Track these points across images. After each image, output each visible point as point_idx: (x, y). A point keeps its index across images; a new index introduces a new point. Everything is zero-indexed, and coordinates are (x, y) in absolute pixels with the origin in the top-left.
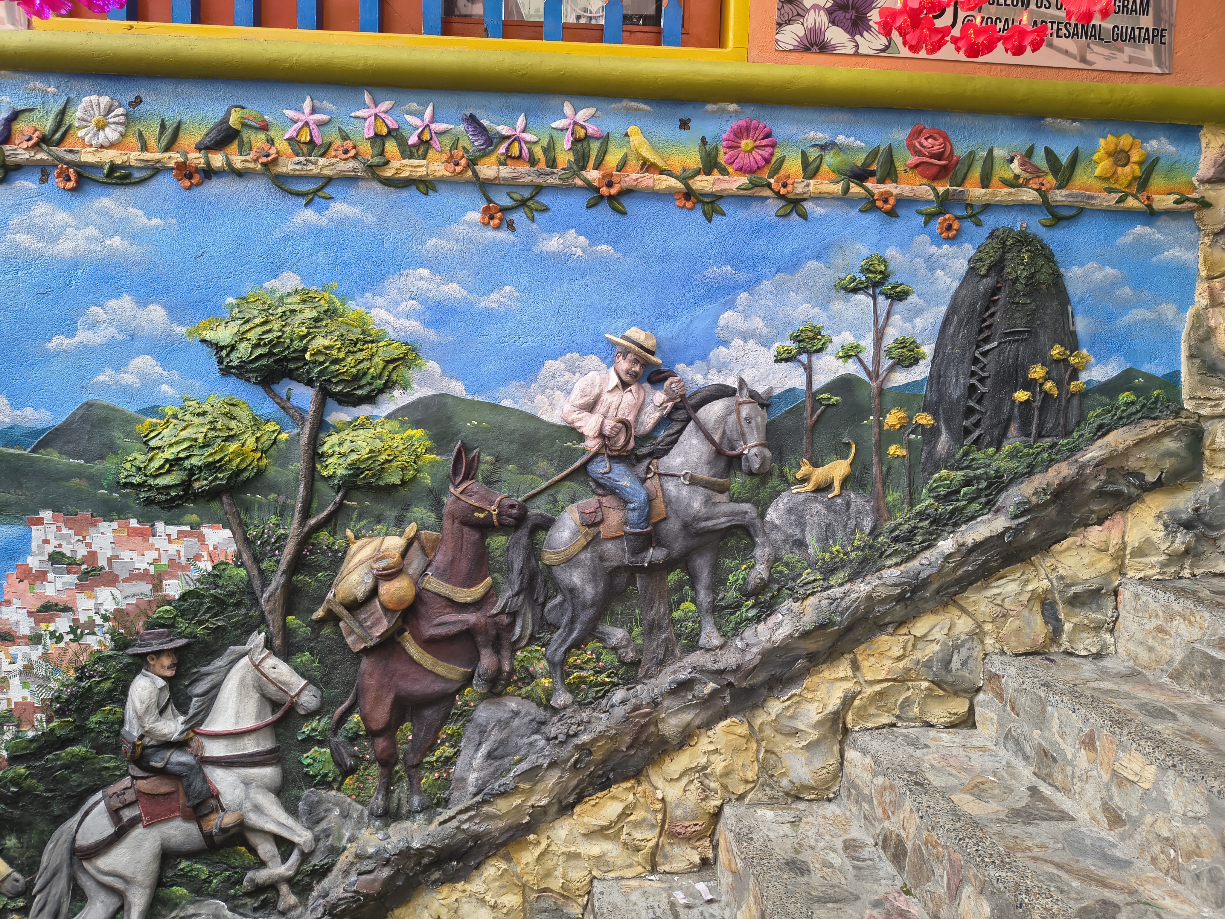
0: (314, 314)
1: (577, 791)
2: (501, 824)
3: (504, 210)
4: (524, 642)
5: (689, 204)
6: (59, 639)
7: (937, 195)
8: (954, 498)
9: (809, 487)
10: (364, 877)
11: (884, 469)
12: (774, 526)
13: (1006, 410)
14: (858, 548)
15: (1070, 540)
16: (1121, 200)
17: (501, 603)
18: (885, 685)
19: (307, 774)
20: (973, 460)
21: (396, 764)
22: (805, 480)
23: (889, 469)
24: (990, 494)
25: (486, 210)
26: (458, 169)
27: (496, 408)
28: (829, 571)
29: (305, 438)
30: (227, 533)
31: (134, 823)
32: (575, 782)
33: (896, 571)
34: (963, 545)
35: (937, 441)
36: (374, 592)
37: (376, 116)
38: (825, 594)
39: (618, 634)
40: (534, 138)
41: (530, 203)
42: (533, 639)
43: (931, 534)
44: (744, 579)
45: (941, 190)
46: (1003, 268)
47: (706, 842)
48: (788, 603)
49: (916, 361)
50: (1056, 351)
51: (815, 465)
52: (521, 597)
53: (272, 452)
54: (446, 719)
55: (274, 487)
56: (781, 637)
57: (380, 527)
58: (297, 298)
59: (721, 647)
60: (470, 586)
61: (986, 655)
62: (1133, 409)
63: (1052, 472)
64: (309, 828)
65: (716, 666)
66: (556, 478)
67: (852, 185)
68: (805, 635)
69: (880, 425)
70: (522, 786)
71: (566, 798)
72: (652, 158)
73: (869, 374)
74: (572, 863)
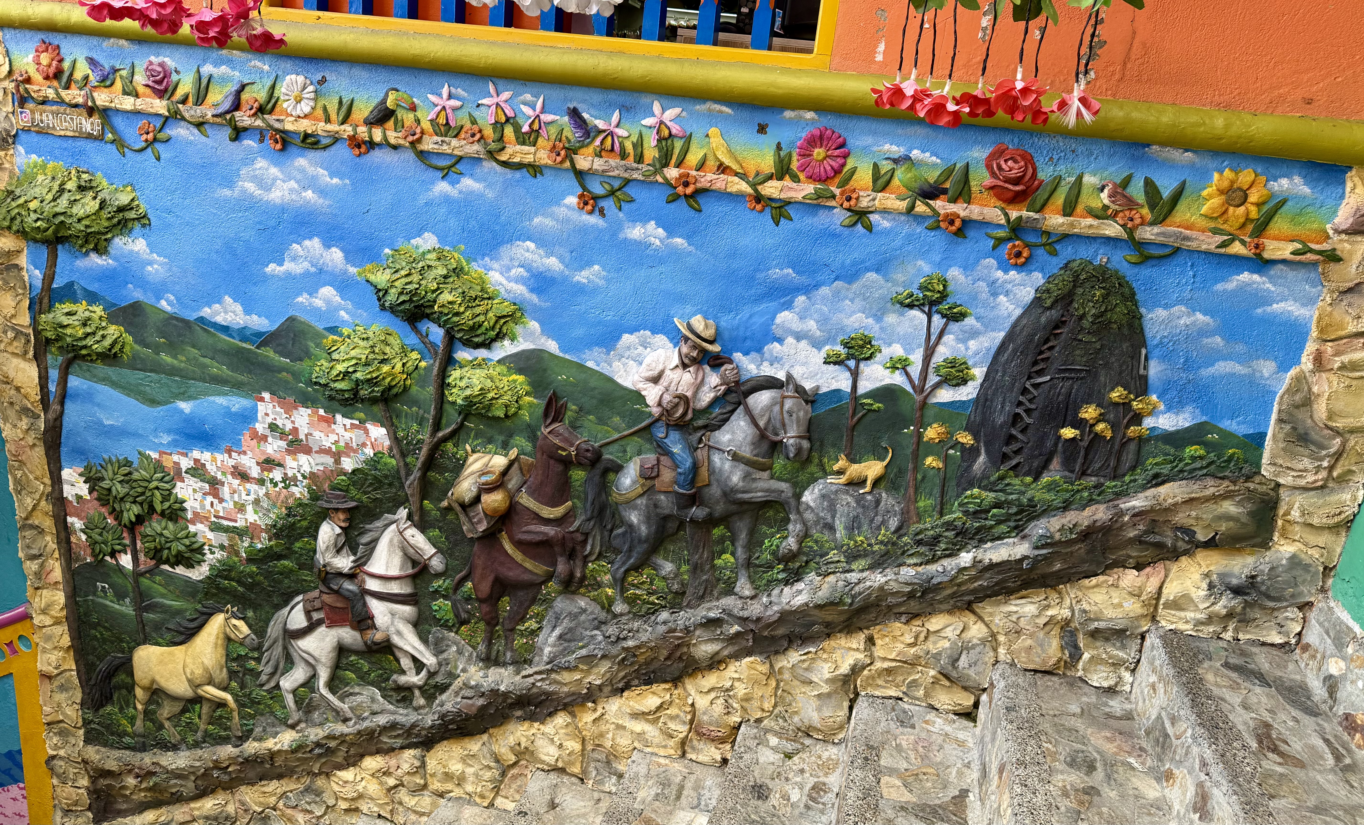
0: (445, 271)
1: (625, 681)
2: (566, 689)
3: (596, 198)
5: (759, 207)
6: (276, 485)
7: (1008, 221)
8: (984, 516)
9: (843, 479)
10: (466, 701)
11: (919, 477)
12: (808, 507)
13: (1049, 444)
14: (882, 542)
15: (1101, 578)
16: (1224, 245)
17: (577, 524)
18: (894, 664)
19: (435, 617)
20: (1008, 485)
21: (497, 624)
22: (840, 472)
23: (924, 478)
24: (1020, 520)
25: (581, 197)
26: (559, 159)
27: (581, 367)
28: (853, 556)
29: (436, 369)
30: (383, 431)
31: (319, 623)
32: (622, 674)
33: (912, 572)
34: (980, 562)
35: (975, 461)
36: (477, 500)
37: (497, 104)
38: (843, 576)
39: (668, 567)
40: (625, 134)
41: (618, 193)
42: (600, 556)
43: (955, 545)
44: (778, 546)
45: (1014, 215)
46: (1071, 302)
47: (728, 747)
48: (812, 576)
49: (964, 381)
50: (1116, 394)
51: (853, 461)
52: (592, 523)
53: (415, 375)
54: (533, 601)
55: (415, 402)
56: (798, 603)
57: (490, 446)
58: (433, 256)
59: (752, 598)
60: (553, 506)
61: (997, 662)
62: (1198, 464)
63: (1088, 512)
65: (741, 614)
66: (626, 433)
67: (918, 203)
68: (819, 607)
69: (920, 436)
70: (581, 666)
71: (617, 683)
72: (727, 161)
73: (914, 387)
74: (621, 732)
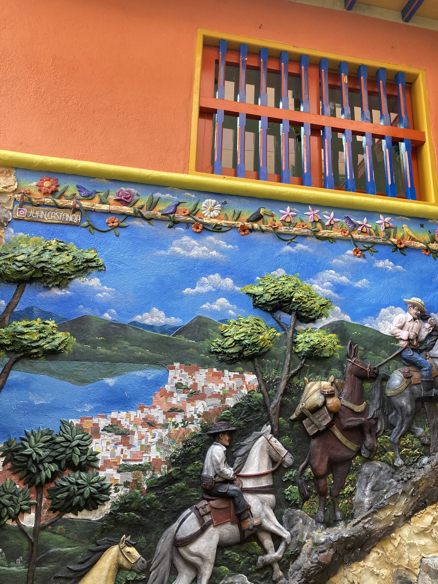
1: (412, 509)
2: (381, 525)
3: (362, 250)
4: (381, 433)
5: (427, 253)
6: (177, 426)
10: (322, 554)
19: (287, 500)
21: (327, 495)
25: (355, 250)
26: (346, 234)
27: (363, 327)
30: (254, 377)
32: (412, 504)
36: (325, 403)
37: (314, 214)
39: (420, 431)
40: (371, 226)
41: (371, 249)
42: (385, 432)
52: (380, 411)
53: (274, 340)
55: (274, 357)
57: (318, 377)
58: (284, 279)
60: (359, 404)
64: (288, 530)
66: (390, 358)
70: (390, 504)
71: (408, 512)
72: (414, 236)
74: (412, 550)
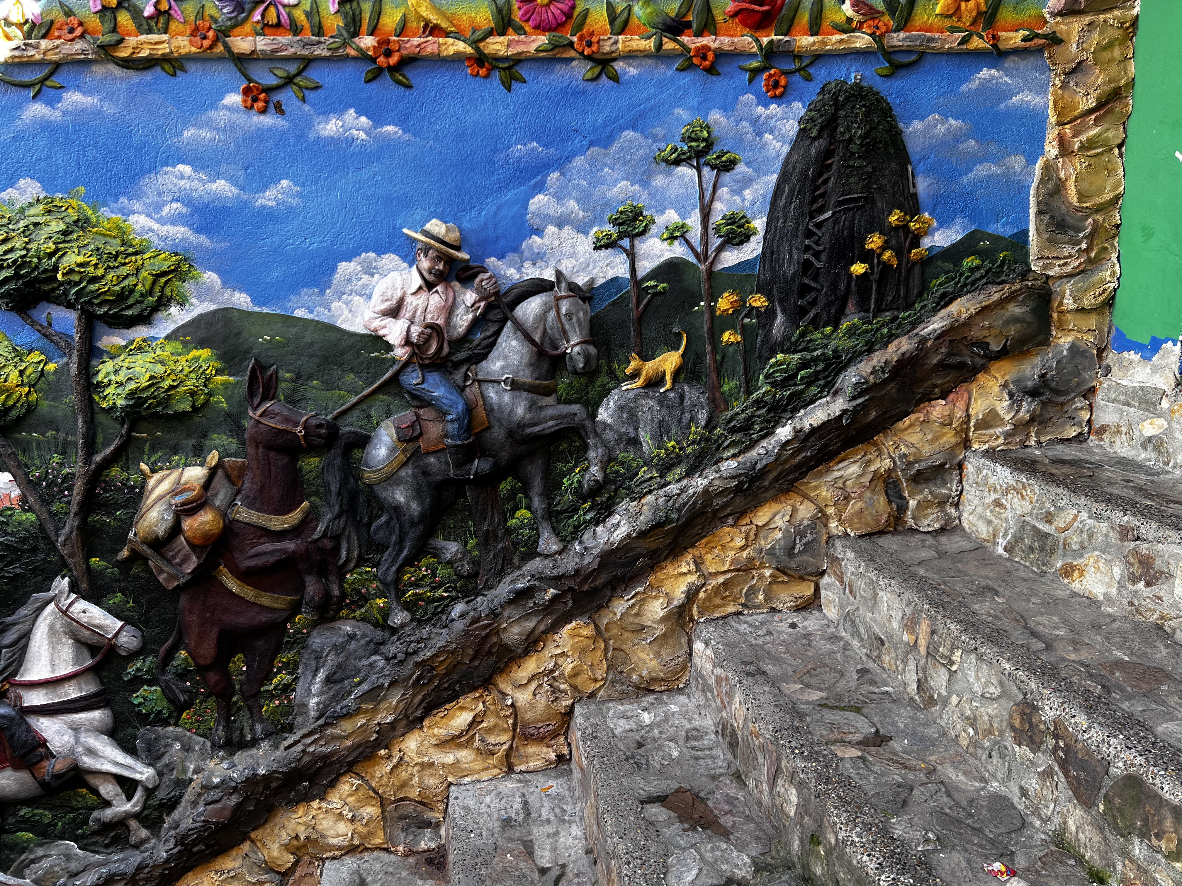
0: (62, 226)
1: (424, 705)
2: (348, 743)
3: (269, 90)
4: (352, 565)
5: (483, 72)
7: (760, 47)
8: (792, 382)
9: (639, 382)
10: (211, 806)
11: (719, 358)
12: (606, 425)
13: (842, 286)
14: (694, 442)
15: (913, 417)
16: (964, 41)
17: (321, 527)
18: (729, 576)
19: (139, 713)
20: (811, 341)
21: (233, 695)
22: (635, 375)
23: (723, 357)
24: (828, 376)
25: (247, 91)
26: (206, 43)
27: (289, 320)
28: (665, 468)
29: (74, 368)
30: (6, 476)
32: (420, 697)
33: (733, 464)
34: (801, 430)
35: (772, 324)
36: (176, 529)
38: (661, 492)
39: (452, 548)
40: (293, 1)
41: (297, 80)
42: (361, 561)
43: (769, 422)
44: (579, 482)
45: (765, 40)
46: (836, 127)
47: (561, 740)
48: (625, 504)
49: (746, 238)
50: (895, 217)
51: (646, 359)
52: (343, 520)
53: (41, 385)
54: (278, 648)
55: (50, 423)
56: (618, 538)
57: (177, 458)
58: (38, 209)
59: (560, 552)
60: (284, 513)
61: (829, 538)
62: (977, 275)
63: (892, 347)
64: (149, 765)
65: (555, 572)
66: (366, 392)
67: (665, 40)
68: (643, 534)
69: (712, 310)
70: (364, 706)
71: (413, 712)
72: (434, 19)
73: (697, 255)
74: (427, 772)
